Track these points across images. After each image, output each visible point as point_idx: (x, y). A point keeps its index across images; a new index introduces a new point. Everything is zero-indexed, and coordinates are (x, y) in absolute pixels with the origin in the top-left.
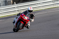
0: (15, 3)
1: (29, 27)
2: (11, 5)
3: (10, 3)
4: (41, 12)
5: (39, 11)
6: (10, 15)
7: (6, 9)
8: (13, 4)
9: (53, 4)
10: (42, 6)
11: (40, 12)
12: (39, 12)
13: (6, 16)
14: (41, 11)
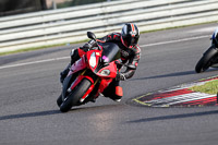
4: (59, 53)
5: (54, 51)
9: (105, 26)
10: (63, 32)
11: (55, 54)
12: (52, 54)
14: (60, 50)
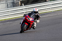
0: (23, 4)
1: (35, 28)
2: (19, 6)
3: (18, 4)
6: (18, 17)
7: (13, 11)
8: (21, 5)
13: (14, 18)
